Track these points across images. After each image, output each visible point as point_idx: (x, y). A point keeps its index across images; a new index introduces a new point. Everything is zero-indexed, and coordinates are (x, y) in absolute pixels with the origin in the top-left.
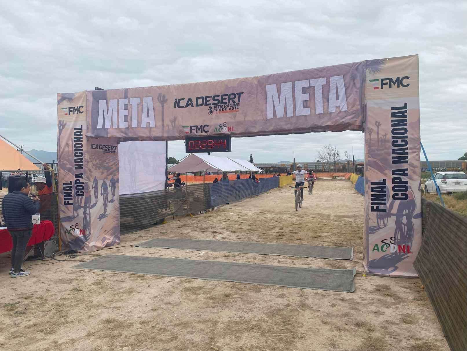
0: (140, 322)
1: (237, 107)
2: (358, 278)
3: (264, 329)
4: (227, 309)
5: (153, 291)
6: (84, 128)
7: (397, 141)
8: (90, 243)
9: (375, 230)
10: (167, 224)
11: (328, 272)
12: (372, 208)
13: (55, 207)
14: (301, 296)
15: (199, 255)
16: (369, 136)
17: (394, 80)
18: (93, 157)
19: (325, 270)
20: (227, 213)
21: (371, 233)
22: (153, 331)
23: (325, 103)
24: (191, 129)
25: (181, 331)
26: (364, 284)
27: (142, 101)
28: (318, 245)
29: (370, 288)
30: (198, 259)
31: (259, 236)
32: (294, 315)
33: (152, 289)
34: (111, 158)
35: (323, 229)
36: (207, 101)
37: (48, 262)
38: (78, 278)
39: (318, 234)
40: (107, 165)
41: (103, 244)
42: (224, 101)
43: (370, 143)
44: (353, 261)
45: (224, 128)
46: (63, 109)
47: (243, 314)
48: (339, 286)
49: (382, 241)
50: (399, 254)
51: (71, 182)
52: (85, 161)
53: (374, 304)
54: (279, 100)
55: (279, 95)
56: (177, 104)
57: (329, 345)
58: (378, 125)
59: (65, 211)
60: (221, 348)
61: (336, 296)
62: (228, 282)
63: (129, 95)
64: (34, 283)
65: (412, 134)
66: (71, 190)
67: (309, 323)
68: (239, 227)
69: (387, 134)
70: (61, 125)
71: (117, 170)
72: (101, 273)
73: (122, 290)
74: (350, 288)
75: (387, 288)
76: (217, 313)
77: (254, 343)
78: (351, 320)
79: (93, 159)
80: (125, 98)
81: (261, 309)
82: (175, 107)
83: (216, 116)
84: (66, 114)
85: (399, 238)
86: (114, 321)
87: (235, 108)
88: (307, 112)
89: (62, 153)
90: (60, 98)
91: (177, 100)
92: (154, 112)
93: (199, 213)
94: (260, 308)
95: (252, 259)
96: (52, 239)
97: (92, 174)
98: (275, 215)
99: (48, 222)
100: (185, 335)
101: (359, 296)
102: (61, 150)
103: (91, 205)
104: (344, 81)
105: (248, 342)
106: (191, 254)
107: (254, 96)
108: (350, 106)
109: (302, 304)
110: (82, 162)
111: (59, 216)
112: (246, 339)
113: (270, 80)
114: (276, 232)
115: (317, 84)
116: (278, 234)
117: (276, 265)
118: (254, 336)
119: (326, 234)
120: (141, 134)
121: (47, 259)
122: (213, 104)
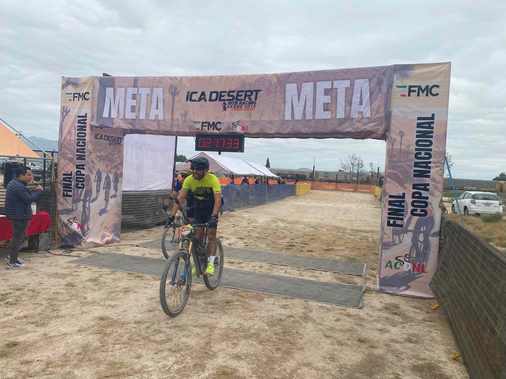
0: (135, 321)
1: (253, 105)
2: (366, 294)
3: (262, 338)
4: (226, 316)
6: (89, 116)
7: (420, 154)
8: (88, 238)
9: (390, 246)
11: (337, 287)
12: (389, 222)
13: (54, 198)
14: (305, 308)
16: (391, 145)
17: (423, 88)
18: (97, 148)
19: (334, 284)
21: (385, 249)
22: (148, 332)
23: (348, 107)
24: (202, 126)
25: (176, 333)
26: (372, 301)
27: (152, 91)
28: (329, 258)
29: (378, 305)
31: (269, 245)
32: (296, 327)
33: (150, 290)
34: (116, 151)
35: (337, 242)
37: (42, 255)
38: (73, 273)
39: (331, 247)
40: (112, 158)
41: (102, 241)
42: (239, 98)
43: (392, 153)
44: (365, 277)
45: (238, 126)
47: (242, 322)
48: (347, 301)
49: (396, 258)
50: (413, 273)
51: (71, 172)
52: (88, 152)
53: (380, 322)
54: (299, 101)
55: (299, 95)
56: (189, 97)
57: (328, 358)
58: (402, 134)
59: (63, 203)
60: (216, 353)
61: (341, 311)
62: (231, 289)
63: (139, 84)
64: (27, 275)
65: (438, 147)
66: (71, 182)
67: (311, 336)
68: (248, 234)
69: (411, 145)
70: (64, 111)
71: (121, 163)
72: (97, 270)
73: (118, 289)
74: (358, 304)
75: (397, 307)
76: (215, 318)
77: (251, 350)
78: (354, 336)
79: (97, 150)
80: (133, 87)
81: (262, 318)
82: (187, 100)
83: (230, 113)
84: (71, 100)
85: (414, 256)
86: (108, 318)
87: (251, 106)
89: (64, 141)
90: (65, 82)
91: (190, 93)
92: (163, 104)
94: (261, 316)
95: (257, 268)
96: (48, 232)
97: (95, 165)
98: (287, 225)
99: (45, 214)
100: (180, 338)
101: (366, 313)
102: (63, 138)
103: (91, 200)
104: (370, 84)
105: (245, 349)
107: (272, 95)
108: (374, 113)
109: (305, 316)
110: (85, 153)
111: (57, 208)
112: (243, 347)
113: (291, 79)
114: (287, 242)
115: (340, 86)
116: (288, 244)
117: (282, 275)
118: (251, 344)
119: (339, 248)
120: (149, 127)
121: (42, 252)
122: (228, 100)
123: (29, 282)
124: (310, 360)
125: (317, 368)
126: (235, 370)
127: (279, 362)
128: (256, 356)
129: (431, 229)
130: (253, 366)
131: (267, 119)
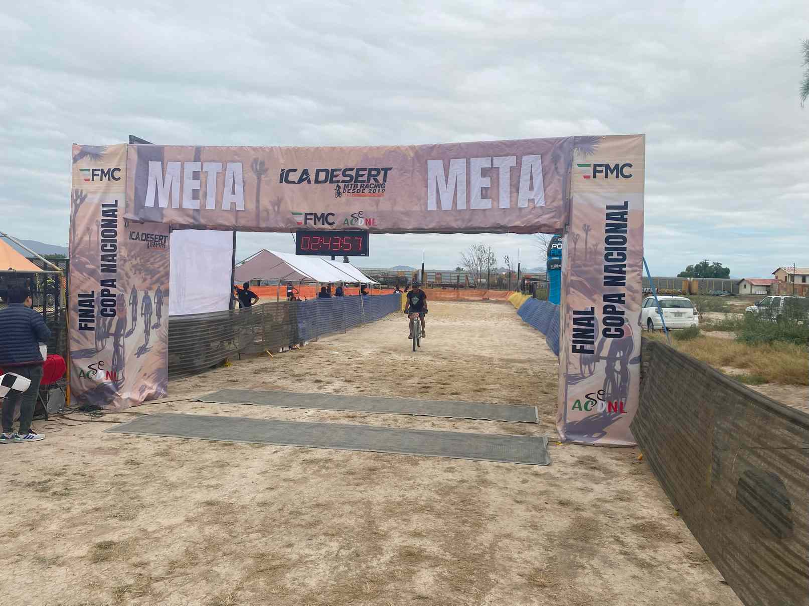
0: (258, 503)
1: (381, 189)
2: (550, 447)
3: (438, 510)
4: (378, 487)
5: (258, 465)
6: (121, 205)
7: (612, 254)
8: (123, 394)
9: (578, 379)
10: (233, 367)
12: (574, 347)
13: (64, 333)
14: (477, 469)
15: (307, 414)
16: (573, 244)
17: (612, 167)
18: (133, 253)
19: (504, 437)
20: (327, 351)
21: (571, 384)
22: (283, 514)
23: (514, 193)
24: (306, 219)
25: (323, 513)
26: (561, 455)
27: (225, 168)
28: (484, 401)
29: (570, 460)
30: (308, 421)
31: (392, 388)
33: (253, 461)
34: (158, 256)
35: (486, 378)
36: (333, 176)
37: (59, 422)
38: (126, 446)
39: (481, 387)
40: (152, 267)
41: (141, 397)
42: (360, 178)
43: (575, 254)
44: (540, 424)
45: (360, 219)
46: (82, 170)
47: (402, 493)
48: (528, 458)
49: (587, 396)
51: (93, 292)
52: (121, 260)
53: (579, 480)
54: (447, 184)
55: (447, 177)
56: (284, 177)
57: (529, 526)
58: (587, 229)
59: (80, 341)
60: (387, 532)
61: (526, 470)
63: (203, 157)
64: (55, 453)
65: (633, 246)
66: (93, 306)
67: (497, 503)
68: (356, 374)
69: (599, 243)
70: (77, 197)
71: (167, 274)
72: (160, 439)
73: (207, 464)
74: (543, 459)
76: (365, 491)
77: (430, 526)
78: (552, 499)
79: (132, 257)
80: (194, 162)
81: (427, 486)
82: (281, 182)
83: (347, 199)
84: (88, 180)
85: (610, 392)
87: (377, 191)
88: (487, 204)
89: (79, 244)
90: (77, 152)
91: (285, 171)
92: (243, 187)
93: (281, 350)
94: (425, 484)
95: (391, 422)
96: (59, 387)
97: (130, 280)
101: (558, 470)
102: (77, 238)
103: (126, 331)
104: (542, 163)
105: (422, 525)
106: (294, 413)
107: (409, 175)
108: (549, 201)
109: (482, 479)
110: (115, 261)
111: (69, 348)
112: (417, 522)
113: (434, 153)
114: (417, 382)
115: (503, 165)
116: (420, 385)
117: (431, 429)
118: (427, 519)
119: (492, 387)
120: (221, 221)
121: (54, 418)
122: (343, 182)
123: (66, 463)
124: (508, 530)
125: (521, 539)
126: (421, 550)
127: (471, 536)
128: (440, 532)
129: (629, 354)
130: (441, 543)
131: (402, 210)
